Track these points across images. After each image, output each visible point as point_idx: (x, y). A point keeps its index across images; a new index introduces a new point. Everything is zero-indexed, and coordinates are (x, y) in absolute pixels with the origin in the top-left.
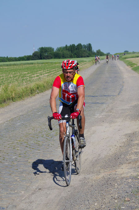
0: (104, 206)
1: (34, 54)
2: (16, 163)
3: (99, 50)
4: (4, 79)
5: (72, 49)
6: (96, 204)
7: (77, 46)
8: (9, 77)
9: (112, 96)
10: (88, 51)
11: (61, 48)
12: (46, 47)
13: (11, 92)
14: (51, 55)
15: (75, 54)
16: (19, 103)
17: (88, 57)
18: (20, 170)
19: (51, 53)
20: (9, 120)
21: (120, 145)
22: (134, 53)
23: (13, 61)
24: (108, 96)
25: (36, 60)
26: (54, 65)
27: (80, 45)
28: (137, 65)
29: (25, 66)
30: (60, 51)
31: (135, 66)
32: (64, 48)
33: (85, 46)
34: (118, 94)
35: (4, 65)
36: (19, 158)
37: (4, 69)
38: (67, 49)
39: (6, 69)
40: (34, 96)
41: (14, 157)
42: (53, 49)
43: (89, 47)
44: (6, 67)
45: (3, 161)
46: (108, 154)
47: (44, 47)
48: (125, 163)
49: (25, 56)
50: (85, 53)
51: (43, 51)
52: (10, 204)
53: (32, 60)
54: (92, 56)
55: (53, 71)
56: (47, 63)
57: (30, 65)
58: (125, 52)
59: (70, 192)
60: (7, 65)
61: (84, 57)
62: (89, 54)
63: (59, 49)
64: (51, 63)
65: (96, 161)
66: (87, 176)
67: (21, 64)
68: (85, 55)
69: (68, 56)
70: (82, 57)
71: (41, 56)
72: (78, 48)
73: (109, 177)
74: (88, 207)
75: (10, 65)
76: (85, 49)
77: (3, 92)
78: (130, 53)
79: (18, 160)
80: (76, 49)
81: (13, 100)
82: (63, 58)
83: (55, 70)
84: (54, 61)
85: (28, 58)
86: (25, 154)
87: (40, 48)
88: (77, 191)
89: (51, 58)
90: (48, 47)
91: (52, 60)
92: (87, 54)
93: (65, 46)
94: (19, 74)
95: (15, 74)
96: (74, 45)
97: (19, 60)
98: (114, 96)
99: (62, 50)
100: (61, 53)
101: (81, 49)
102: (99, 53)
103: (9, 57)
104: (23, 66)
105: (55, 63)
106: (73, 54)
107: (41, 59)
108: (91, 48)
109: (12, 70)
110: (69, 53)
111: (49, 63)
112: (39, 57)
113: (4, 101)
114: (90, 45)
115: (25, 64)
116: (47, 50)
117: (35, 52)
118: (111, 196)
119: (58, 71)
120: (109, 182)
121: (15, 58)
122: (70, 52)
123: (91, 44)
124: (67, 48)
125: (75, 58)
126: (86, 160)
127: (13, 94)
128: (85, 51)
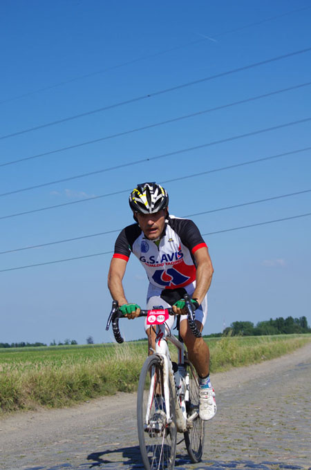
5: (280, 325)
7: (287, 319)
10: (302, 328)
11: (263, 323)
13: (231, 351)
14: (248, 333)
16: (241, 369)
19: (249, 331)
27: (290, 319)
30: (261, 327)
32: (267, 323)
33: (297, 321)
38: (271, 325)
40: (260, 363)
42: (253, 324)
43: (304, 321)
47: (239, 321)
50: (297, 330)
51: (239, 326)
63: (260, 325)
72: (288, 323)
76: (297, 324)
80: (285, 324)
81: (233, 364)
92: (300, 331)
93: (269, 320)
96: (282, 318)
99: (266, 326)
100: (264, 330)
101: (292, 324)
108: (306, 322)
110: (274, 330)
114: (304, 318)
116: (244, 326)
122: (277, 328)
123: (306, 317)
124: (273, 323)
127: (234, 354)
128: (297, 327)
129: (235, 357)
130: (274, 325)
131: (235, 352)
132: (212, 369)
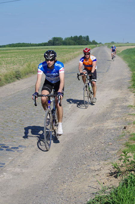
0: (94, 148)
1: (48, 42)
2: (34, 117)
3: (94, 41)
4: (28, 58)
5: (76, 39)
6: (89, 146)
7: (79, 37)
8: (31, 57)
9: (102, 73)
10: (86, 41)
11: (67, 38)
12: (57, 37)
13: (33, 67)
14: (60, 43)
15: (78, 43)
17: (86, 45)
18: (37, 122)
19: (60, 42)
20: (30, 86)
21: (107, 107)
22: (118, 43)
23: (35, 46)
24: (100, 72)
25: (50, 46)
26: (62, 50)
27: (81, 36)
28: (120, 52)
29: (43, 50)
30: (67, 40)
31: (119, 52)
32: (69, 38)
33: (84, 38)
34: (107, 71)
35: (28, 49)
36: (36, 113)
37: (28, 51)
38: (71, 39)
39: (29, 51)
41: (33, 113)
42: (63, 39)
43: (87, 38)
44: (29, 50)
45: (26, 115)
46: (98, 113)
47: (56, 37)
48: (110, 119)
49: (43, 43)
50: (84, 42)
51: (55, 39)
52: (30, 144)
53: (47, 46)
54: (89, 45)
55: (62, 54)
56: (58, 48)
57: (46, 49)
58: (112, 42)
59: (71, 138)
60: (30, 49)
61: (84, 45)
62: (87, 43)
63: (66, 39)
64: (61, 48)
65: (90, 117)
66: (83, 127)
67: (39, 49)
68: (84, 44)
69: (73, 44)
70: (82, 45)
71: (53, 43)
72: (80, 38)
73: (98, 128)
74: (83, 148)
75: (33, 49)
76: (84, 40)
77: (27, 67)
78: (115, 44)
79: (36, 115)
80: (78, 39)
81: (33, 73)
82: (69, 45)
83: (63, 53)
84: (63, 47)
85: (45, 44)
86: (41, 110)
87: (53, 38)
88: (76, 137)
89: (61, 45)
90: (59, 37)
91: (61, 46)
92: (86, 43)
93: (70, 37)
94: (38, 55)
95: (35, 55)
96: (77, 36)
97: (39, 46)
98: (103, 72)
99: (68, 40)
100: (68, 41)
101: (82, 39)
102: (94, 43)
103: (31, 43)
104: (41, 50)
105: (63, 48)
106: (76, 43)
107: (54, 45)
108: (89, 39)
109: (33, 52)
110: (73, 42)
111: (59, 48)
112: (52, 44)
113: (28, 74)
114: (88, 36)
115: (42, 49)
116: (58, 39)
117: (50, 40)
118: (99, 141)
119: (65, 54)
120: (98, 132)
121: (36, 44)
124: (72, 38)
125: (77, 45)
126: (83, 116)
128: (84, 41)
129: (34, 70)
130: (73, 39)
131: (34, 68)
132: (22, 77)
